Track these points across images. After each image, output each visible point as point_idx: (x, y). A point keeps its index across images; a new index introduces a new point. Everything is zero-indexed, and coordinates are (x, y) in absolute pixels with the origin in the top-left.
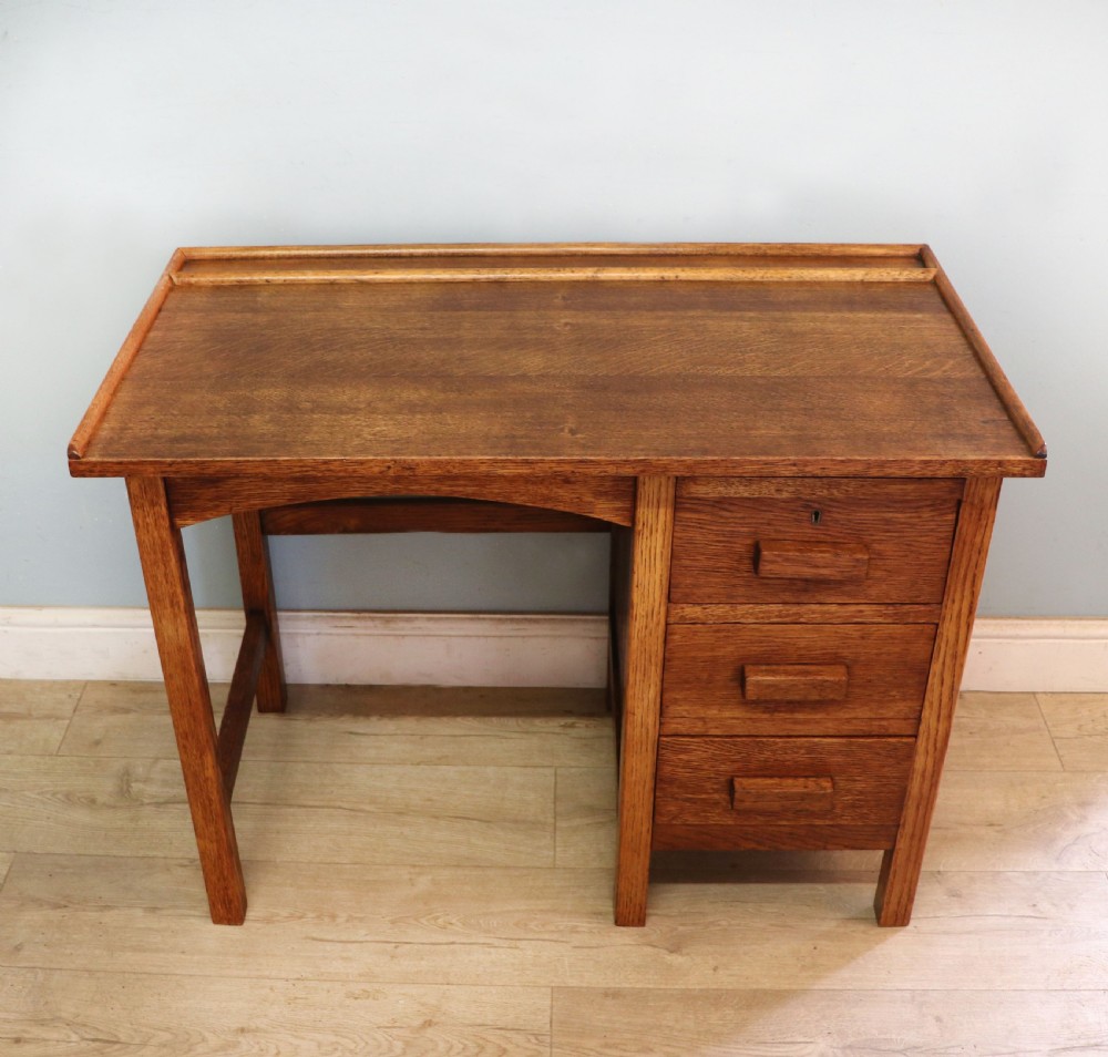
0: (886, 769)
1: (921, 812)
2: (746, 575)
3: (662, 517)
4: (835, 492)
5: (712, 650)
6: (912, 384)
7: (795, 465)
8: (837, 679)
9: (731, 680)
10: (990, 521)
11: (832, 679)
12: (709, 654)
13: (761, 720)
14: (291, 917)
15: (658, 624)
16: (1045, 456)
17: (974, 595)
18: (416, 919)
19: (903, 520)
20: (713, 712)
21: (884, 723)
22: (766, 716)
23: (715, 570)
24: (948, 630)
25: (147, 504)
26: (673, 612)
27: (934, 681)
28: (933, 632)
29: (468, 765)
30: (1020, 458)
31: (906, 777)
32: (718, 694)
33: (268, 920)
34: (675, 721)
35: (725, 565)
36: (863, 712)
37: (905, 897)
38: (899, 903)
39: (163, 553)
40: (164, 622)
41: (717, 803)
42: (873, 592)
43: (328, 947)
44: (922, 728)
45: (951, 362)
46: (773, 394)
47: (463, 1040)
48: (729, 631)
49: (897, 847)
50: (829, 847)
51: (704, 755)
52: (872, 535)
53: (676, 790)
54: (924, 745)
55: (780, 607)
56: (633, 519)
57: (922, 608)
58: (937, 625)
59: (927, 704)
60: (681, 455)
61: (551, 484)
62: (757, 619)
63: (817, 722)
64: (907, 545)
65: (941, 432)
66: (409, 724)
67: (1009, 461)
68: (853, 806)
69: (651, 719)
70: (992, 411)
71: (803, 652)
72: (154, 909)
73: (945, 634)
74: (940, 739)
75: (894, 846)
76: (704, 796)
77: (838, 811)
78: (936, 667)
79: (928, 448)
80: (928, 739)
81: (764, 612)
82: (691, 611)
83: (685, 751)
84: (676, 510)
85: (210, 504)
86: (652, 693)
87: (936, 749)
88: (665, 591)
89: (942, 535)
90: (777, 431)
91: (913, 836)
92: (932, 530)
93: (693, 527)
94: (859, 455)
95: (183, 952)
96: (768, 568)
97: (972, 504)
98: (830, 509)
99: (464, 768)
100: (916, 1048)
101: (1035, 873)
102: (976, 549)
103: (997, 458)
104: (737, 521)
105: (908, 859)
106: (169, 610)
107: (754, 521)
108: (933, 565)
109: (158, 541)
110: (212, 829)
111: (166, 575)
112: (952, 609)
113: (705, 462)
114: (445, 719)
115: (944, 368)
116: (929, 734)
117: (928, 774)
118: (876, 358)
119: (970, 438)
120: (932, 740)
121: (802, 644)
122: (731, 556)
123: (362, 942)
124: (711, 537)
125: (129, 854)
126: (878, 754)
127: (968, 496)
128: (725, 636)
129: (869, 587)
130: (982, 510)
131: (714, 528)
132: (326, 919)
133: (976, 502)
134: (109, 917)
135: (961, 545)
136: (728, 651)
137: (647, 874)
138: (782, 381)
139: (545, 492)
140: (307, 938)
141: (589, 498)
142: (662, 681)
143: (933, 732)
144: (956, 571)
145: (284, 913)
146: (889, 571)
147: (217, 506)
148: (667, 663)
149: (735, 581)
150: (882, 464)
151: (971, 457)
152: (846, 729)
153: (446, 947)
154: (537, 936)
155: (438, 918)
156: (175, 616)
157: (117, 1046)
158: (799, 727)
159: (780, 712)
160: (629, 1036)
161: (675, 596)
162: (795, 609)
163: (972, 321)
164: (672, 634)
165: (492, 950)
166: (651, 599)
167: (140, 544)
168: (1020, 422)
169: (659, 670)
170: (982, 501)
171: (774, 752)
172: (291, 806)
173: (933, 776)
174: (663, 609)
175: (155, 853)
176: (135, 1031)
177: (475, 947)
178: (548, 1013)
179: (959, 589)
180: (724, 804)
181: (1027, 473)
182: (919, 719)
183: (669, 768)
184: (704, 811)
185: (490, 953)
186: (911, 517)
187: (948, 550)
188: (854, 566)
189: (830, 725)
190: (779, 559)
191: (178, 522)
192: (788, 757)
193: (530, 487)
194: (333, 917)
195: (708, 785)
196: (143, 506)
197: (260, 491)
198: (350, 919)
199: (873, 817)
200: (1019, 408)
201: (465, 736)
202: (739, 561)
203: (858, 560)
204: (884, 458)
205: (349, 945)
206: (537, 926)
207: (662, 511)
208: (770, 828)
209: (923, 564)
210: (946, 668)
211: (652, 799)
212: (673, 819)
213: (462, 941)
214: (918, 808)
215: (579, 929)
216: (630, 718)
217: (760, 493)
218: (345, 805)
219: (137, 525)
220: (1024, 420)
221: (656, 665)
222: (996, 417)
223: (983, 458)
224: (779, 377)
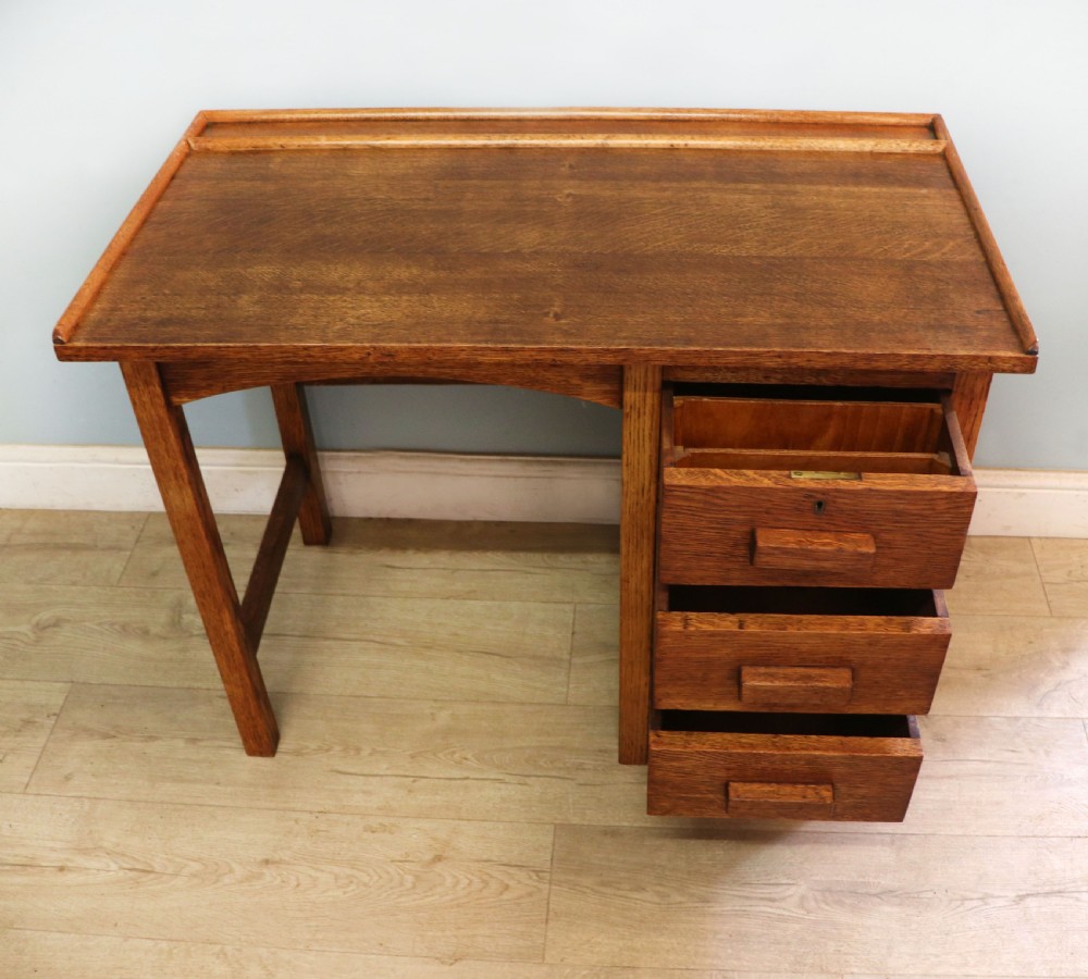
3: (649, 401)
6: (909, 267)
7: (780, 357)
10: (980, 411)
14: (320, 749)
15: (649, 500)
16: (1036, 353)
18: (434, 754)
25: (141, 383)
29: (494, 600)
30: (1010, 354)
33: (298, 753)
39: (161, 430)
40: (171, 493)
43: (351, 780)
45: (951, 243)
46: (767, 276)
47: (470, 876)
56: (620, 402)
60: (663, 344)
61: (537, 369)
65: (932, 322)
66: (443, 558)
67: (998, 357)
69: (645, 587)
70: (987, 301)
72: (193, 741)
79: (918, 341)
84: (662, 394)
85: (204, 384)
86: (645, 563)
90: (764, 318)
94: (846, 348)
95: (218, 784)
97: (962, 394)
99: (489, 603)
100: (891, 891)
101: (1017, 719)
102: (966, 436)
103: (986, 353)
106: (174, 482)
109: (155, 418)
110: (237, 675)
111: (167, 451)
113: (689, 352)
114: (476, 554)
115: (943, 251)
118: (876, 238)
119: (962, 329)
123: (382, 776)
125: (175, 684)
127: (958, 386)
130: (972, 399)
132: (352, 753)
133: (967, 392)
134: (153, 748)
138: (777, 262)
140: (332, 771)
141: (575, 382)
145: (313, 745)
147: (211, 385)
150: (869, 358)
151: (961, 352)
153: (459, 782)
154: (544, 773)
155: (454, 752)
156: (180, 487)
157: (152, 876)
160: (622, 874)
163: (976, 199)
165: (502, 786)
166: (641, 479)
167: (140, 421)
168: (1015, 313)
169: (651, 544)
170: (972, 391)
172: (326, 639)
174: (653, 488)
175: (199, 685)
176: (169, 860)
177: (487, 782)
178: (550, 850)
181: (1017, 369)
185: (500, 789)
191: (175, 400)
193: (517, 370)
194: (358, 750)
196: (137, 386)
197: (250, 372)
198: (373, 752)
200: (1015, 298)
201: (493, 570)
204: (871, 351)
205: (371, 779)
206: (545, 763)
207: (649, 395)
213: (477, 776)
215: (586, 767)
216: (625, 585)
217: (748, 380)
218: (377, 639)
219: (134, 404)
220: (1018, 312)
221: (649, 538)
222: (990, 306)
223: (973, 353)
224: (774, 258)
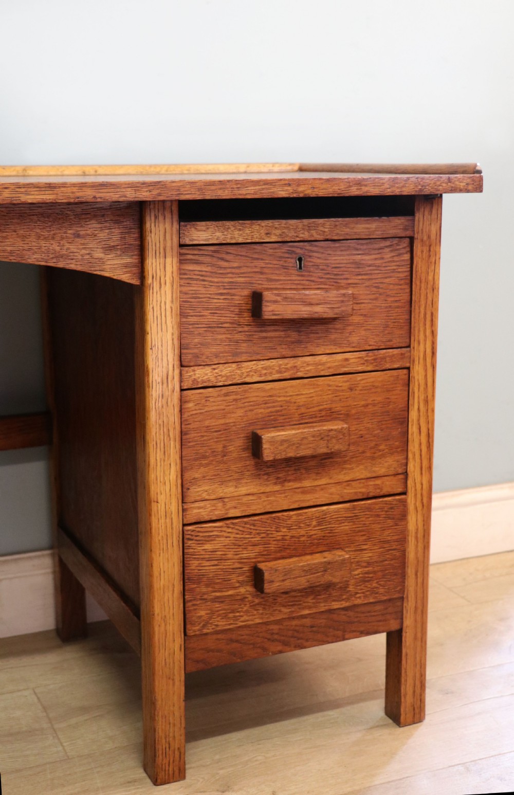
0: (387, 533)
1: (420, 580)
2: (246, 329)
3: (169, 268)
4: (313, 232)
5: (224, 417)
8: (340, 427)
9: (244, 450)
10: (437, 258)
11: (335, 427)
12: (222, 421)
13: (273, 493)
15: (173, 391)
17: (434, 334)
19: (370, 262)
20: (229, 490)
21: (378, 482)
22: (277, 488)
23: (219, 325)
24: (418, 372)
26: (186, 375)
27: (413, 429)
28: (407, 376)
31: (403, 540)
32: (233, 467)
34: (197, 505)
35: (228, 320)
36: (360, 472)
37: (418, 683)
38: (414, 692)
41: (243, 599)
42: (354, 339)
44: (410, 482)
48: (236, 393)
49: (405, 625)
50: (347, 636)
51: (227, 541)
52: (347, 279)
53: (204, 590)
54: (413, 502)
55: (281, 362)
56: (142, 276)
57: (396, 351)
58: (408, 368)
59: (410, 456)
61: (62, 238)
62: (260, 376)
63: (322, 488)
64: (375, 287)
68: (364, 581)
69: (174, 506)
71: (303, 410)
73: (416, 378)
74: (425, 493)
75: (402, 623)
76: (230, 592)
77: (351, 588)
78: (413, 415)
80: (416, 495)
81: (265, 368)
82: (202, 374)
83: (209, 539)
84: (181, 262)
86: (173, 474)
87: (423, 506)
88: (177, 351)
89: (401, 275)
91: (416, 608)
92: (394, 271)
93: (197, 280)
96: (270, 309)
97: (422, 240)
98: (311, 254)
102: (430, 286)
104: (233, 271)
105: (415, 638)
107: (249, 270)
108: (398, 307)
112: (419, 350)
116: (416, 490)
117: (420, 535)
120: (419, 496)
121: (301, 400)
122: (232, 309)
124: (213, 290)
126: (378, 516)
127: (418, 233)
128: (235, 400)
129: (350, 333)
130: (430, 246)
131: (216, 280)
133: (425, 238)
135: (418, 283)
136: (237, 416)
137: (183, 704)
139: (58, 248)
141: (99, 254)
142: (181, 458)
143: (419, 487)
144: (417, 311)
146: (365, 316)
148: (184, 437)
149: (238, 337)
152: (348, 492)
158: (308, 497)
159: (289, 481)
161: (187, 359)
162: (291, 362)
164: (186, 402)
166: (165, 364)
169: (178, 446)
170: (429, 237)
171: (289, 528)
173: (424, 536)
174: (177, 372)
179: (422, 329)
180: (250, 598)
181: (469, 188)
182: (406, 474)
183: (196, 562)
184: (233, 611)
186: (376, 259)
187: (408, 290)
188: (342, 301)
189: (333, 490)
190: (279, 298)
192: (302, 532)
193: (43, 243)
195: (234, 578)
199: (381, 590)
202: (240, 314)
203: (344, 295)
207: (169, 260)
208: (294, 623)
209: (390, 306)
210: (421, 414)
211: (182, 605)
212: (204, 626)
214: (416, 575)
216: (154, 505)
217: (252, 238)
221: (175, 441)
